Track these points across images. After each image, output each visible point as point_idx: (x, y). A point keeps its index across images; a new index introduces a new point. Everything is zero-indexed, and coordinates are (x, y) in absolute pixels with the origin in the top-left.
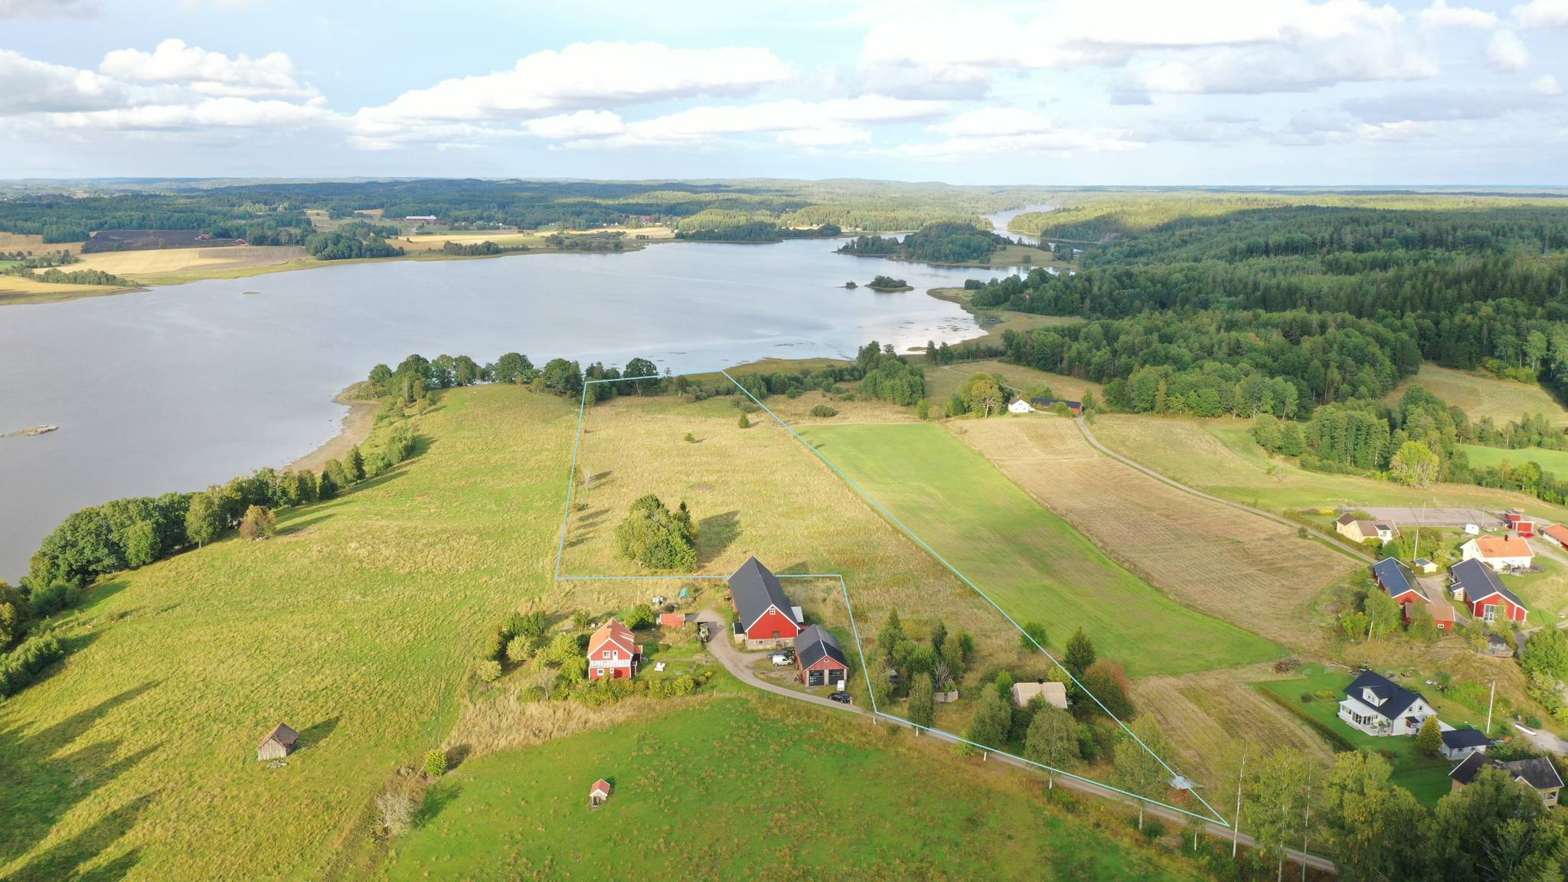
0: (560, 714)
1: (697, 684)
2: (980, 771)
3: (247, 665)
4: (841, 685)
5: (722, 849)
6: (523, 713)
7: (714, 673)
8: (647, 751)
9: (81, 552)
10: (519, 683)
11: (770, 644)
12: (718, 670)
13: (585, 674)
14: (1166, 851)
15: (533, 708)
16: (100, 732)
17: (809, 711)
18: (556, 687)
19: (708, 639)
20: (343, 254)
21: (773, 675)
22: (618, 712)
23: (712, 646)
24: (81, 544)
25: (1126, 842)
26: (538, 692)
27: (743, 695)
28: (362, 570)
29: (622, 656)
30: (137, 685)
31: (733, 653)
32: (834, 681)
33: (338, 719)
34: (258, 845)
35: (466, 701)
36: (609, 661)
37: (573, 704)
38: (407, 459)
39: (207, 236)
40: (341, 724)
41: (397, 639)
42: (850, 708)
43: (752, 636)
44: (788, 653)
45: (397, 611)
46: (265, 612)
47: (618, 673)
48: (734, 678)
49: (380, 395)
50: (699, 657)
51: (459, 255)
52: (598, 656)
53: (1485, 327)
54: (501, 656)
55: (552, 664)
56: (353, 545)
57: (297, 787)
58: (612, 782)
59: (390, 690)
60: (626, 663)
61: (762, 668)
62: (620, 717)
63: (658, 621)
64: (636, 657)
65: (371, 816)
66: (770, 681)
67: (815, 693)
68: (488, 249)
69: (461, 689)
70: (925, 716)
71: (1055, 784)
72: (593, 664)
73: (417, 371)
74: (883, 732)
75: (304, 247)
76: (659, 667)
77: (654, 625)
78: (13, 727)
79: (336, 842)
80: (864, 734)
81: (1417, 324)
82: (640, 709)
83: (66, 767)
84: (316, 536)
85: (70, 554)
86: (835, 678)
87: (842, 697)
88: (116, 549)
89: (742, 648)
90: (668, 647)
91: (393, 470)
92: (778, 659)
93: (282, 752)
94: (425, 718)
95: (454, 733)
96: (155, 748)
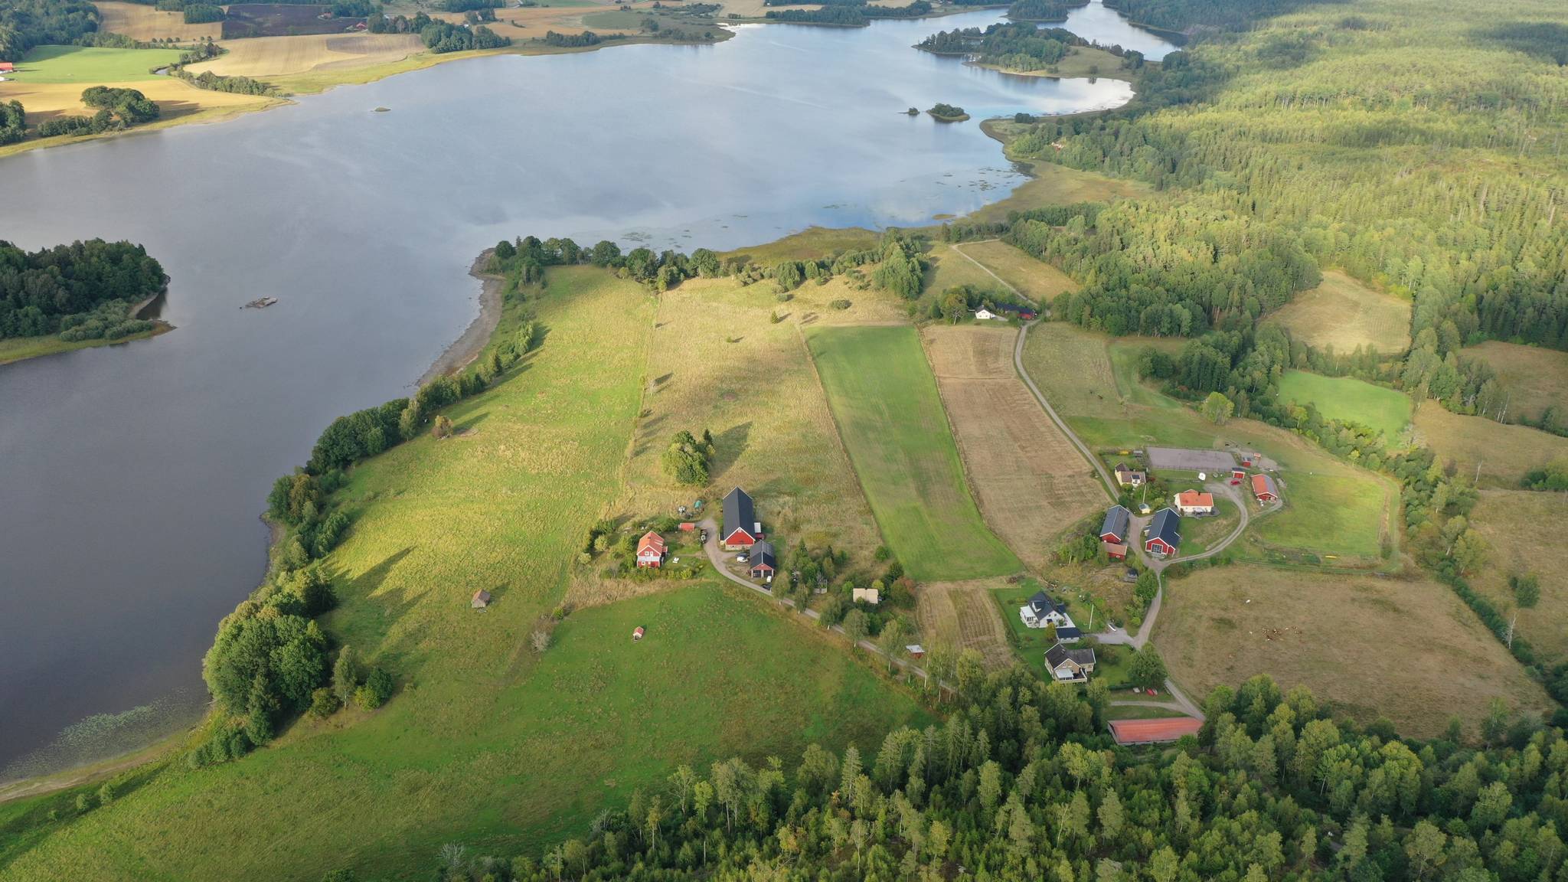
0: (621, 586)
1: (694, 573)
2: (825, 635)
3: (454, 541)
4: (769, 579)
5: (692, 667)
6: (602, 585)
7: (705, 565)
8: (664, 611)
9: (342, 448)
10: (601, 567)
11: (739, 547)
12: (707, 563)
13: (635, 564)
14: (897, 682)
15: (608, 582)
16: (390, 583)
17: (748, 594)
18: (620, 571)
19: (705, 541)
20: (455, 47)
21: (736, 569)
22: (651, 588)
23: (707, 546)
24: (341, 443)
25: (880, 677)
26: (609, 574)
27: (717, 581)
28: (508, 469)
29: (655, 554)
30: (397, 551)
31: (718, 552)
32: (766, 576)
33: (508, 584)
34: (479, 655)
35: (573, 576)
36: (649, 557)
37: (628, 581)
38: (530, 350)
39: (329, 15)
40: (510, 587)
41: (534, 528)
42: (769, 593)
43: (729, 542)
44: (746, 554)
45: (532, 506)
46: (457, 500)
47: (653, 564)
48: (715, 569)
49: (504, 270)
50: (698, 554)
51: (561, 46)
52: (642, 554)
53: (1383, 247)
54: (591, 549)
55: (618, 556)
56: (502, 447)
57: (493, 624)
58: (645, 628)
59: (533, 566)
60: (657, 559)
61: (730, 564)
62: (652, 591)
63: (680, 526)
64: (663, 554)
65: (529, 642)
66: (734, 572)
67: (755, 583)
68: (587, 40)
69: (570, 568)
70: (804, 604)
71: (858, 646)
72: (640, 559)
73: (532, 256)
74: (783, 609)
75: (419, 35)
76: (676, 560)
77: (677, 529)
78: (340, 572)
79: (514, 655)
80: (773, 610)
81: (1336, 237)
82: (663, 586)
83: (379, 603)
84: (477, 437)
85: (336, 450)
86: (767, 573)
87: (766, 586)
88: (361, 444)
89: (723, 549)
90: (682, 546)
91: (520, 363)
92: (740, 559)
93: (484, 605)
94: (552, 585)
95: (567, 596)
96: (420, 596)
